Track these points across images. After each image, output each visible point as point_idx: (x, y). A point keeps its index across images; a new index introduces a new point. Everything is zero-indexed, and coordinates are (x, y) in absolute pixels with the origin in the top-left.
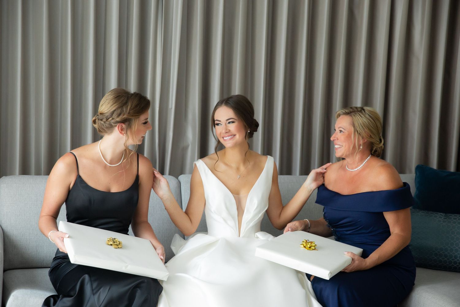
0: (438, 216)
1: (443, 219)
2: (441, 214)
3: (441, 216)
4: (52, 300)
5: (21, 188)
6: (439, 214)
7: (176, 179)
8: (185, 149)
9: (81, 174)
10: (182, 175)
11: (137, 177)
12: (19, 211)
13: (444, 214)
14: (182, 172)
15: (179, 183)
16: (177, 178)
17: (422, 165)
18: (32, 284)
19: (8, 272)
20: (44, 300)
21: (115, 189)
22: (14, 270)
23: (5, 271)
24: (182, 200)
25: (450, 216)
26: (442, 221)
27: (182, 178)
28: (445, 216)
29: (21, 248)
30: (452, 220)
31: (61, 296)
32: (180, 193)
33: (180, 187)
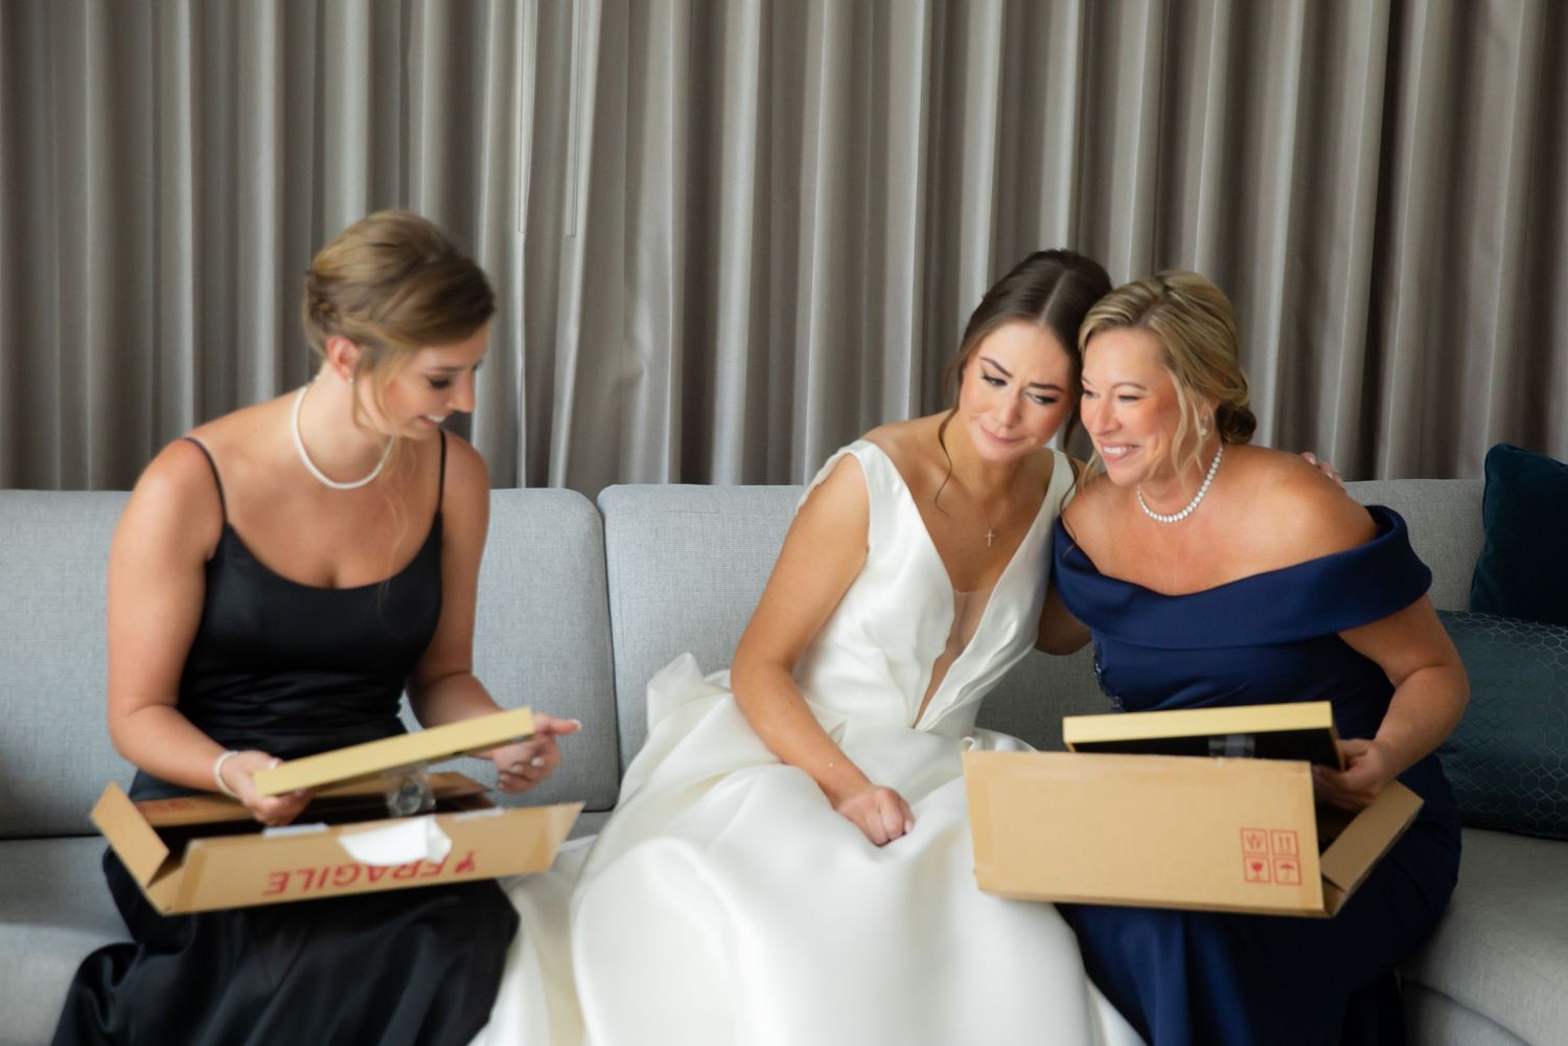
7: (589, 503)
8: (625, 388)
9: (235, 519)
10: (614, 488)
11: (438, 520)
14: (614, 475)
15: (599, 518)
16: (593, 497)
17: (1511, 448)
21: (353, 574)
24: (610, 582)
27: (612, 497)
31: (143, 948)
32: (603, 555)
33: (601, 531)
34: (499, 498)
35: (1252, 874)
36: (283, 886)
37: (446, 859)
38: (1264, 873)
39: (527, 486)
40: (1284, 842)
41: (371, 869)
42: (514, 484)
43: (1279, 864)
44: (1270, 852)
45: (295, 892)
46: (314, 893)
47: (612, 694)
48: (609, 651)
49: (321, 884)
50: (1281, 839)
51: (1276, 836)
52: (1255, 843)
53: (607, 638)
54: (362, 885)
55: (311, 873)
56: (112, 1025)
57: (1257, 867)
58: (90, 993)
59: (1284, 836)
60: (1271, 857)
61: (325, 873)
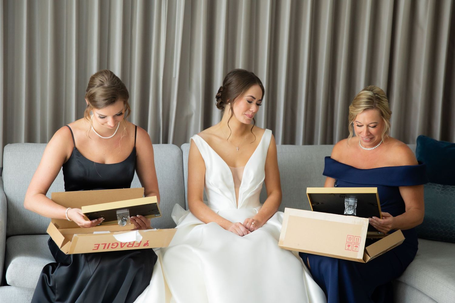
0: (436, 188)
1: (440, 190)
2: (439, 185)
3: (439, 187)
4: (51, 268)
5: (25, 156)
6: (438, 185)
7: (179, 148)
8: (189, 118)
9: (77, 146)
10: (185, 144)
11: (134, 150)
12: (23, 178)
13: (443, 185)
14: (186, 141)
15: (181, 152)
16: (180, 147)
17: (424, 136)
18: (33, 251)
19: (12, 237)
20: (42, 268)
22: (18, 236)
23: (8, 236)
24: (184, 168)
25: (448, 187)
26: (440, 192)
27: (185, 147)
28: (443, 187)
29: (24, 215)
30: (450, 192)
31: (59, 264)
32: (182, 162)
33: (182, 156)
34: (155, 146)
35: (347, 247)
36: (98, 247)
37: (141, 242)
38: (350, 248)
39: (163, 143)
40: (357, 240)
41: (121, 243)
42: (159, 143)
43: (355, 245)
44: (353, 242)
45: (101, 250)
46: (106, 250)
47: (184, 198)
48: (183, 187)
49: (108, 248)
50: (357, 239)
51: (356, 238)
52: (350, 239)
53: (183, 184)
54: (119, 249)
55: (105, 244)
56: (51, 285)
57: (349, 246)
58: (46, 275)
59: (358, 238)
60: (353, 243)
61: (109, 244)
